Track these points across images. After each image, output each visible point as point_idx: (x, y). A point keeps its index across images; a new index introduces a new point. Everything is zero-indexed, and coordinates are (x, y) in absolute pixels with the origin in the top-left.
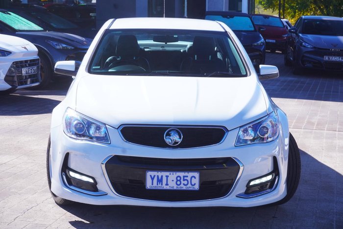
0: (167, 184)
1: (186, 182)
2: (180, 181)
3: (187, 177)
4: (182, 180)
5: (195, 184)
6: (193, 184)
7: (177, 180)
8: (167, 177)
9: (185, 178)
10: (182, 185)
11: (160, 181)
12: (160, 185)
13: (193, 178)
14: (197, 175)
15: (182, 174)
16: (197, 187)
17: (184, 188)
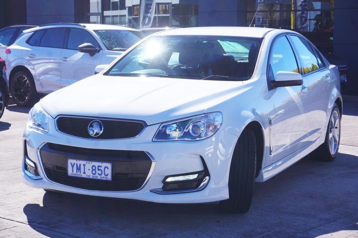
0: (84, 173)
1: (100, 172)
2: (95, 170)
3: (101, 167)
4: (97, 170)
5: (108, 174)
6: (106, 174)
7: (93, 170)
8: (84, 165)
9: (100, 168)
10: (97, 175)
11: (79, 169)
12: (79, 173)
13: (106, 169)
14: (109, 165)
15: (97, 164)
16: (109, 178)
17: (99, 177)
